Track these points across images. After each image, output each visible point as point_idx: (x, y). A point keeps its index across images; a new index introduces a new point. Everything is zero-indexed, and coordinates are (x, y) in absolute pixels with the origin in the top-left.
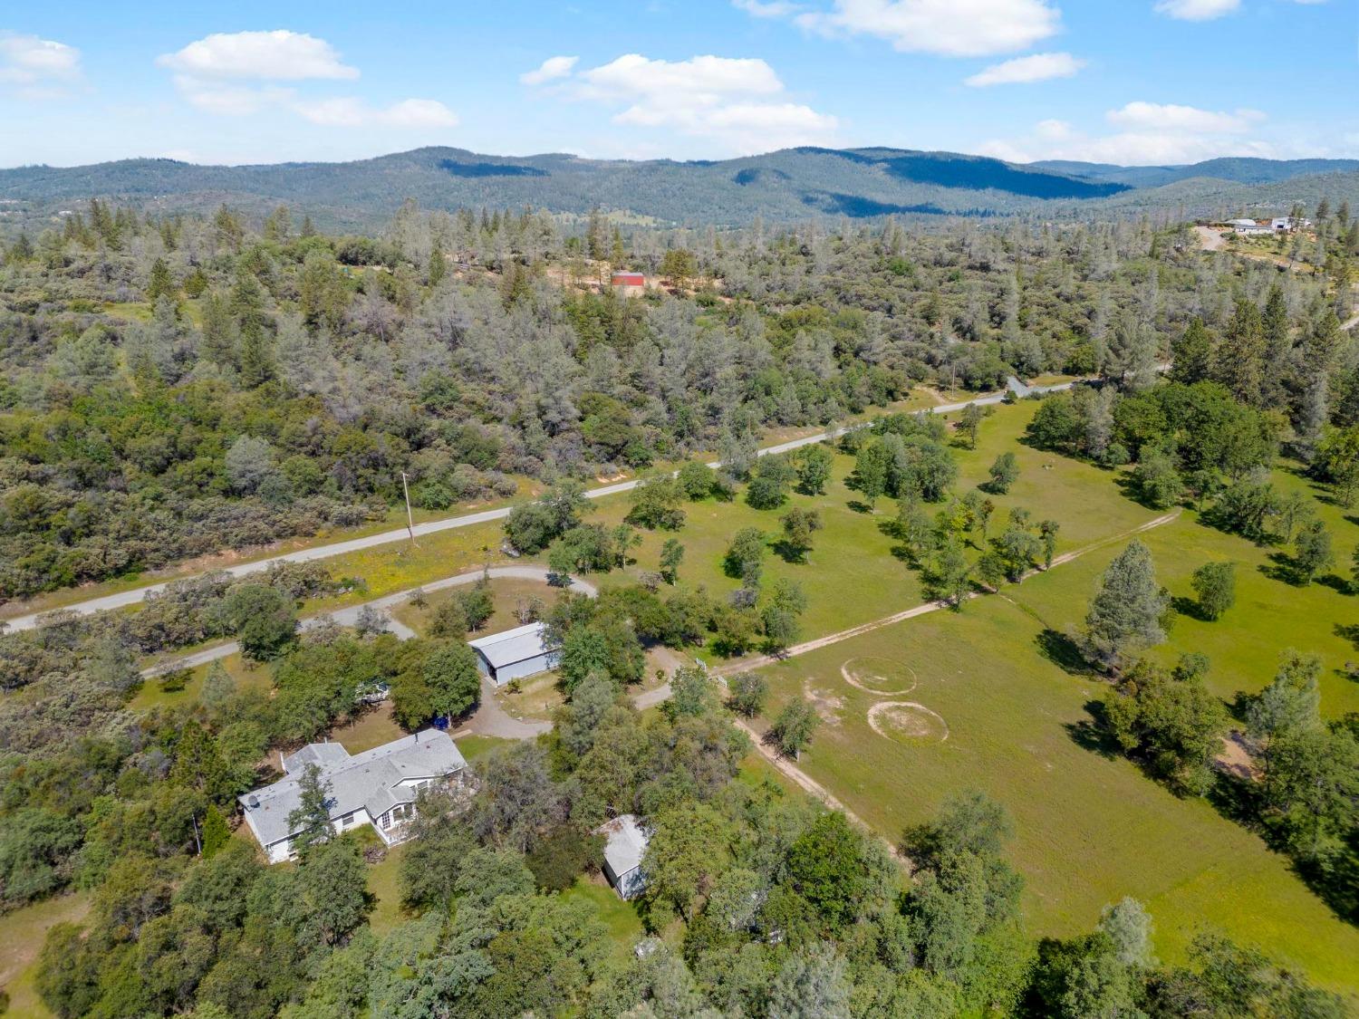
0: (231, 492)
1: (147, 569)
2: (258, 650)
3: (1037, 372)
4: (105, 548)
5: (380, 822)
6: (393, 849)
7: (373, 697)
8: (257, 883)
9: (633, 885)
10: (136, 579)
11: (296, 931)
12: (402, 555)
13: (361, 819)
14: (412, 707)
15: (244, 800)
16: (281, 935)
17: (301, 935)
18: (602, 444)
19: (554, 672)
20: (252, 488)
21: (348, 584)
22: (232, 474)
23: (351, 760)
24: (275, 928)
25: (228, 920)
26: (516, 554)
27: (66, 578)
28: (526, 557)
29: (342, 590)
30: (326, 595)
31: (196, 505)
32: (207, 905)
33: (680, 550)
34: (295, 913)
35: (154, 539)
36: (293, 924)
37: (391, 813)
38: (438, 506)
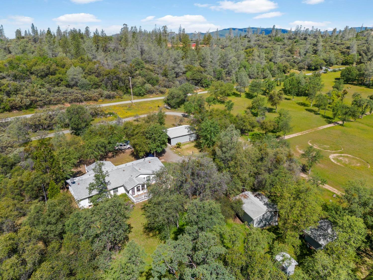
0: (68, 86)
1: (37, 108)
2: (77, 131)
3: (333, 64)
4: (22, 99)
5: (131, 192)
6: (137, 204)
7: (123, 147)
8: (71, 216)
9: (259, 225)
10: (33, 111)
11: (92, 242)
12: (129, 107)
13: (121, 191)
14: (141, 148)
15: (68, 181)
16: (84, 244)
17: (95, 245)
18: (193, 79)
19: (192, 142)
20: (76, 85)
21: (110, 114)
22: (69, 79)
23: (115, 167)
24: (81, 240)
25: (55, 236)
26: (169, 108)
27: (7, 108)
28: (173, 109)
29: (109, 115)
30: (102, 117)
31: (56, 88)
32: (42, 227)
33: (232, 104)
34: (92, 232)
35: (40, 97)
36: (91, 239)
37: (136, 188)
38: (139, 95)
